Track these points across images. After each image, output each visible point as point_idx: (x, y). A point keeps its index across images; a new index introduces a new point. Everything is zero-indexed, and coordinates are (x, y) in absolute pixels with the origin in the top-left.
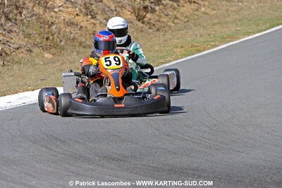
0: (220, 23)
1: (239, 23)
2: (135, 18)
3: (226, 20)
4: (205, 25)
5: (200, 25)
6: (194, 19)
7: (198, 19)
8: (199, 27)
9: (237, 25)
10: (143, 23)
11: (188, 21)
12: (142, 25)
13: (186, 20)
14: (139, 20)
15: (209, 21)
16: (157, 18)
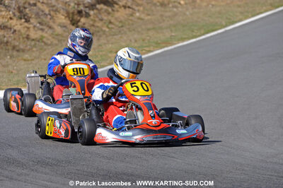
0: (154, 28)
1: (173, 29)
2: (69, 22)
3: (161, 25)
4: (140, 30)
5: (134, 30)
6: (129, 24)
7: (133, 24)
8: (133, 32)
9: (171, 31)
11: (122, 26)
13: (120, 25)
14: (73, 25)
15: (144, 27)
16: (91, 23)
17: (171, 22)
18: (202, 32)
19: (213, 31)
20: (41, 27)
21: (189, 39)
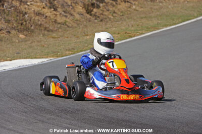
0: (146, 17)
1: (159, 18)
2: (85, 11)
3: (150, 15)
4: (135, 18)
5: (131, 18)
6: (128, 14)
7: (130, 14)
8: (130, 20)
9: (158, 19)
10: (91, 15)
11: (123, 15)
12: (90, 17)
13: (121, 14)
14: (88, 13)
15: (138, 16)
16: (101, 12)
17: (159, 13)
18: (180, 21)
19: (188, 20)
20: (65, 14)
21: (171, 25)
